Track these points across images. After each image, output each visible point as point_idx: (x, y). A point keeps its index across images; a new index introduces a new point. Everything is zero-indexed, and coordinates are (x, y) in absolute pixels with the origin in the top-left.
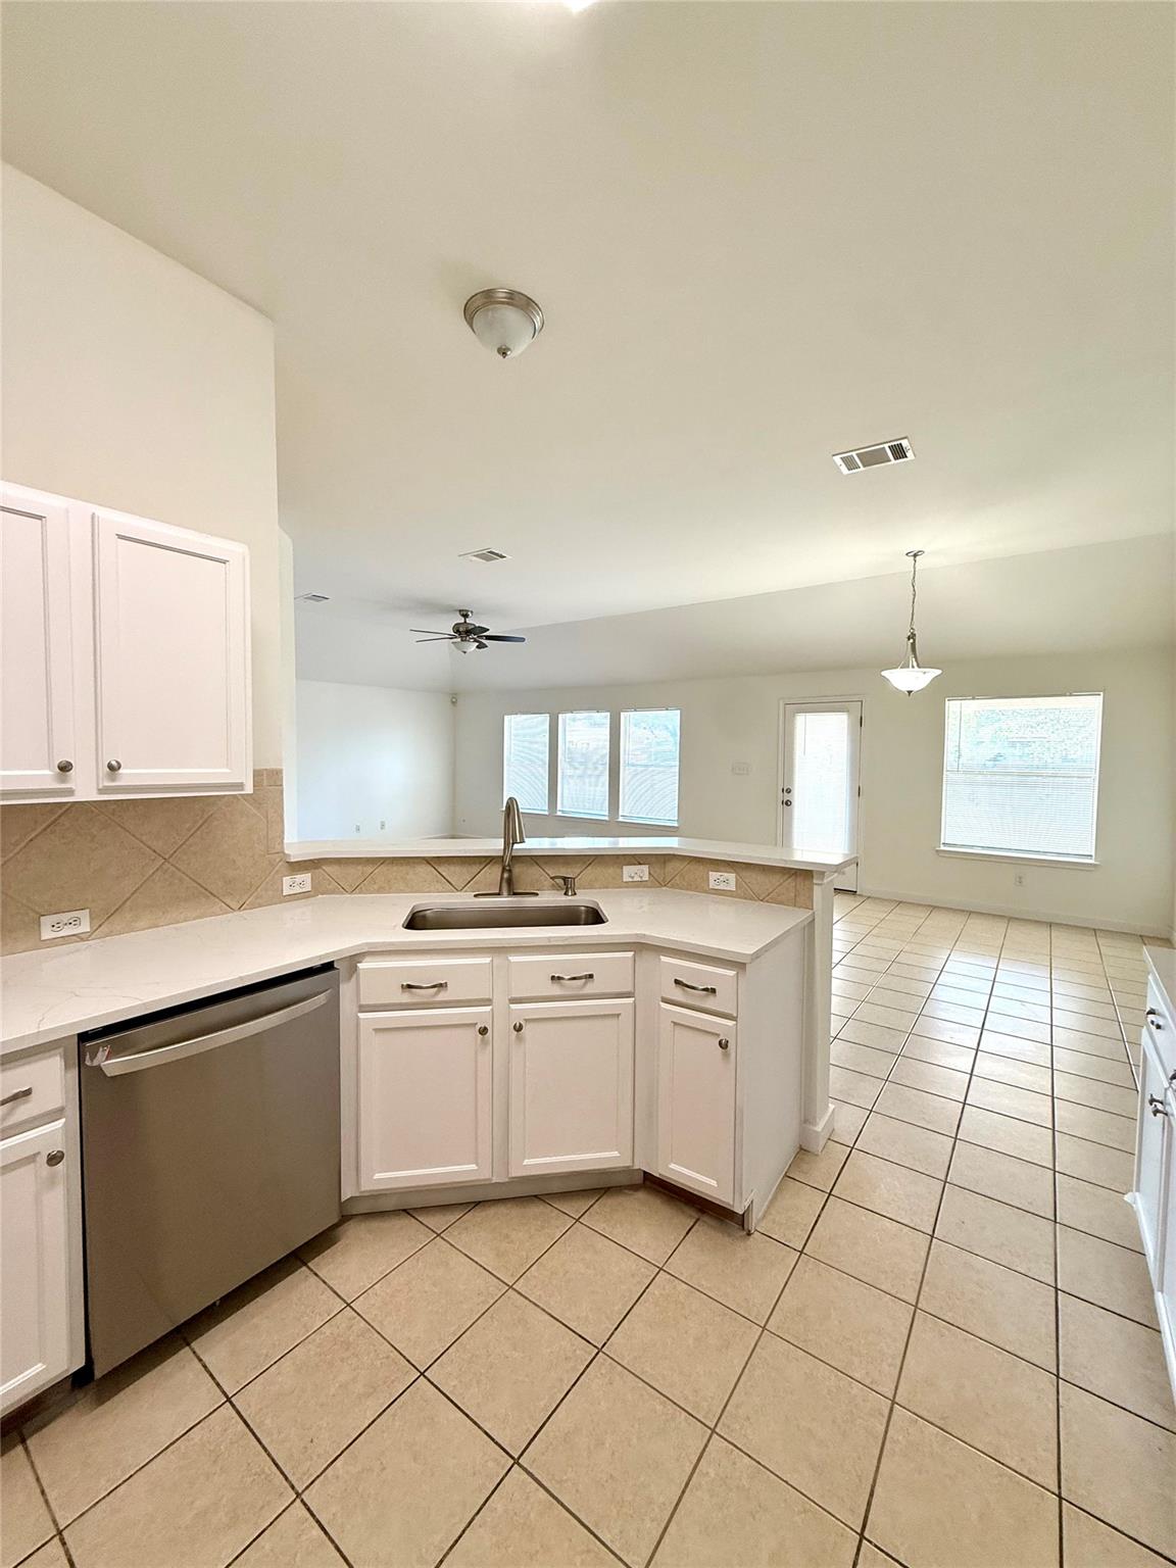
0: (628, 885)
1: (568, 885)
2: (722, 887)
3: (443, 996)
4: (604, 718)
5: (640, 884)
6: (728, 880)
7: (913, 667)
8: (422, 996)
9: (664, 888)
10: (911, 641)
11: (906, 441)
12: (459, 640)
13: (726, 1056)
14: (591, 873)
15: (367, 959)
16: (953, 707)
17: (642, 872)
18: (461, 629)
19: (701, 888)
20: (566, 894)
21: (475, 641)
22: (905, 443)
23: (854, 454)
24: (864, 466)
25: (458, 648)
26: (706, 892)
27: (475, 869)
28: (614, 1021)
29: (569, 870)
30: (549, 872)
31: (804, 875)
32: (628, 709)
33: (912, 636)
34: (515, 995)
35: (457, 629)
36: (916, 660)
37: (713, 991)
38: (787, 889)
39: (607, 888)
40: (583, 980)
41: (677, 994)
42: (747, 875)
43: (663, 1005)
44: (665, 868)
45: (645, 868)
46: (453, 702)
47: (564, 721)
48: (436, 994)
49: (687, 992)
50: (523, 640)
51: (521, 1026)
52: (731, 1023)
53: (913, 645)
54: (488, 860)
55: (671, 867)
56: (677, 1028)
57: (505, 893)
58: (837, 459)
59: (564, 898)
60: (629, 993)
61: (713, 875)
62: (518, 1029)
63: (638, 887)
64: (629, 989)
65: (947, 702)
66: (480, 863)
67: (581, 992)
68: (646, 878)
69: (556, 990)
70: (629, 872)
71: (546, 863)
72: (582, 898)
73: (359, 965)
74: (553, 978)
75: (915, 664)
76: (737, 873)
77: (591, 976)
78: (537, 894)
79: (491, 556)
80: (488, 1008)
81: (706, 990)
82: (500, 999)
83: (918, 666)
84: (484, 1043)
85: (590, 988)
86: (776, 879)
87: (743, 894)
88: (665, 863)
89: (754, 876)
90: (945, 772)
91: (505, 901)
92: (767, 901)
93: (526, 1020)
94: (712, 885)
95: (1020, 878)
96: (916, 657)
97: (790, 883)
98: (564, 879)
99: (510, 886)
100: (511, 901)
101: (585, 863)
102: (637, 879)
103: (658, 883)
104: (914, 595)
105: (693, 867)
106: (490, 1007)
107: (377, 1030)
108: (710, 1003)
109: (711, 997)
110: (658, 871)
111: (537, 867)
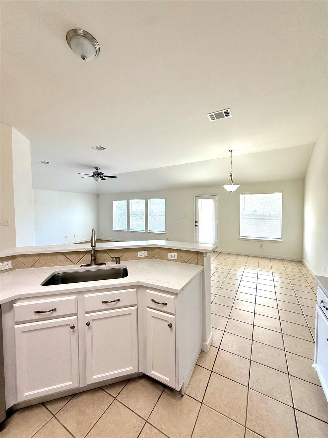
0: (140, 258)
1: (117, 260)
2: (173, 258)
3: (55, 314)
4: (143, 201)
5: (144, 258)
6: (174, 256)
7: (232, 184)
8: (45, 315)
9: (153, 259)
10: (231, 177)
11: (229, 109)
12: (95, 177)
13: (172, 330)
14: (126, 255)
15: (19, 301)
16: (242, 197)
17: (145, 253)
18: (96, 174)
19: (166, 259)
20: (116, 263)
21: (101, 177)
22: (229, 110)
23: (213, 114)
24: (217, 119)
25: (95, 179)
26: (167, 260)
27: (82, 256)
28: (129, 317)
29: (118, 254)
30: (111, 255)
31: (200, 254)
32: (150, 199)
33: (231, 175)
34: (87, 311)
35: (94, 173)
36: (233, 182)
37: (166, 304)
38: (195, 259)
39: (133, 260)
40: (116, 302)
41: (153, 305)
42: (180, 253)
43: (148, 309)
44: (153, 251)
45: (146, 252)
46: (97, 197)
47: (131, 202)
48: (52, 313)
49: (157, 305)
50: (116, 177)
51: (89, 324)
52: (173, 317)
53: (232, 178)
54: (87, 252)
55: (155, 251)
56: (153, 318)
57: (93, 264)
58: (208, 115)
59: (116, 265)
60: (135, 305)
61: (170, 254)
62: (88, 324)
63: (144, 259)
64: (135, 303)
65: (241, 196)
66: (84, 253)
67: (115, 307)
68: (147, 255)
69: (105, 306)
70: (141, 254)
71: (109, 252)
72: (122, 265)
73: (14, 305)
74: (103, 302)
75: (232, 183)
76: (177, 253)
77: (119, 300)
78: (105, 264)
79: (101, 148)
80: (75, 317)
81: (163, 304)
82: (81, 313)
83: (233, 184)
84: (74, 332)
85: (119, 304)
86: (191, 255)
87: (180, 260)
88: (153, 250)
89: (183, 254)
90: (240, 216)
91: (93, 268)
92: (188, 263)
93: (92, 320)
94: (169, 257)
95: (262, 245)
96: (232, 181)
97: (195, 256)
98: (116, 258)
99: (95, 261)
100: (96, 268)
101: (124, 251)
102: (143, 256)
103: (150, 257)
104: (232, 163)
105: (163, 251)
106: (76, 316)
107: (24, 332)
108: (165, 308)
109: (165, 306)
110: (151, 253)
111: (106, 254)
